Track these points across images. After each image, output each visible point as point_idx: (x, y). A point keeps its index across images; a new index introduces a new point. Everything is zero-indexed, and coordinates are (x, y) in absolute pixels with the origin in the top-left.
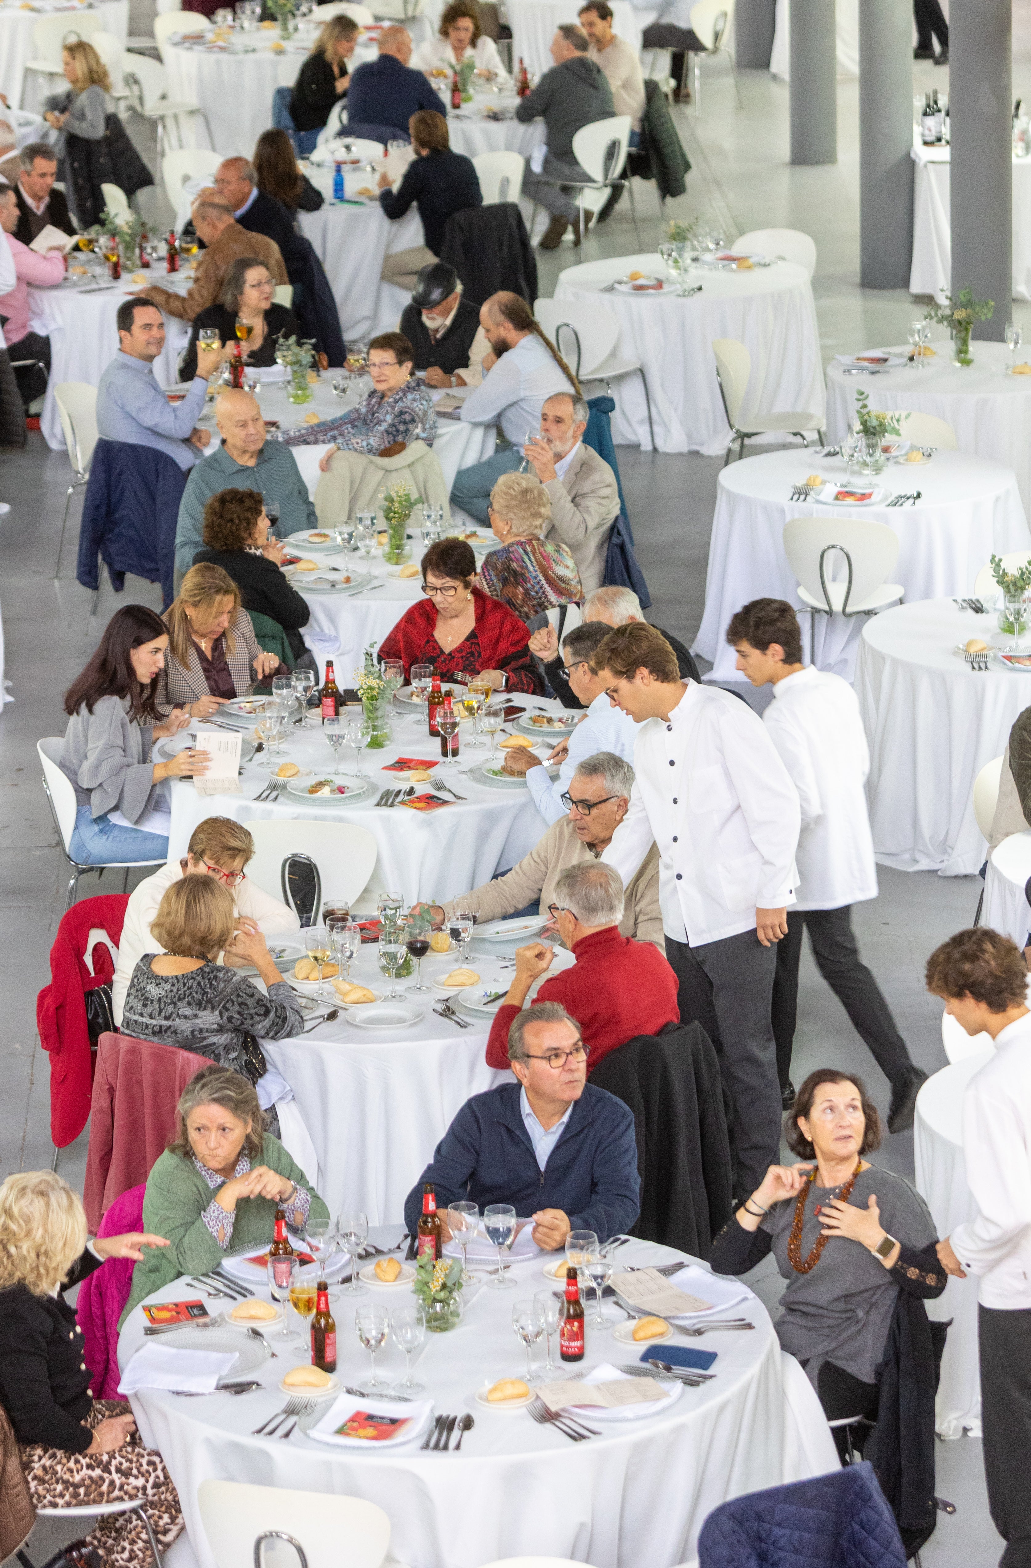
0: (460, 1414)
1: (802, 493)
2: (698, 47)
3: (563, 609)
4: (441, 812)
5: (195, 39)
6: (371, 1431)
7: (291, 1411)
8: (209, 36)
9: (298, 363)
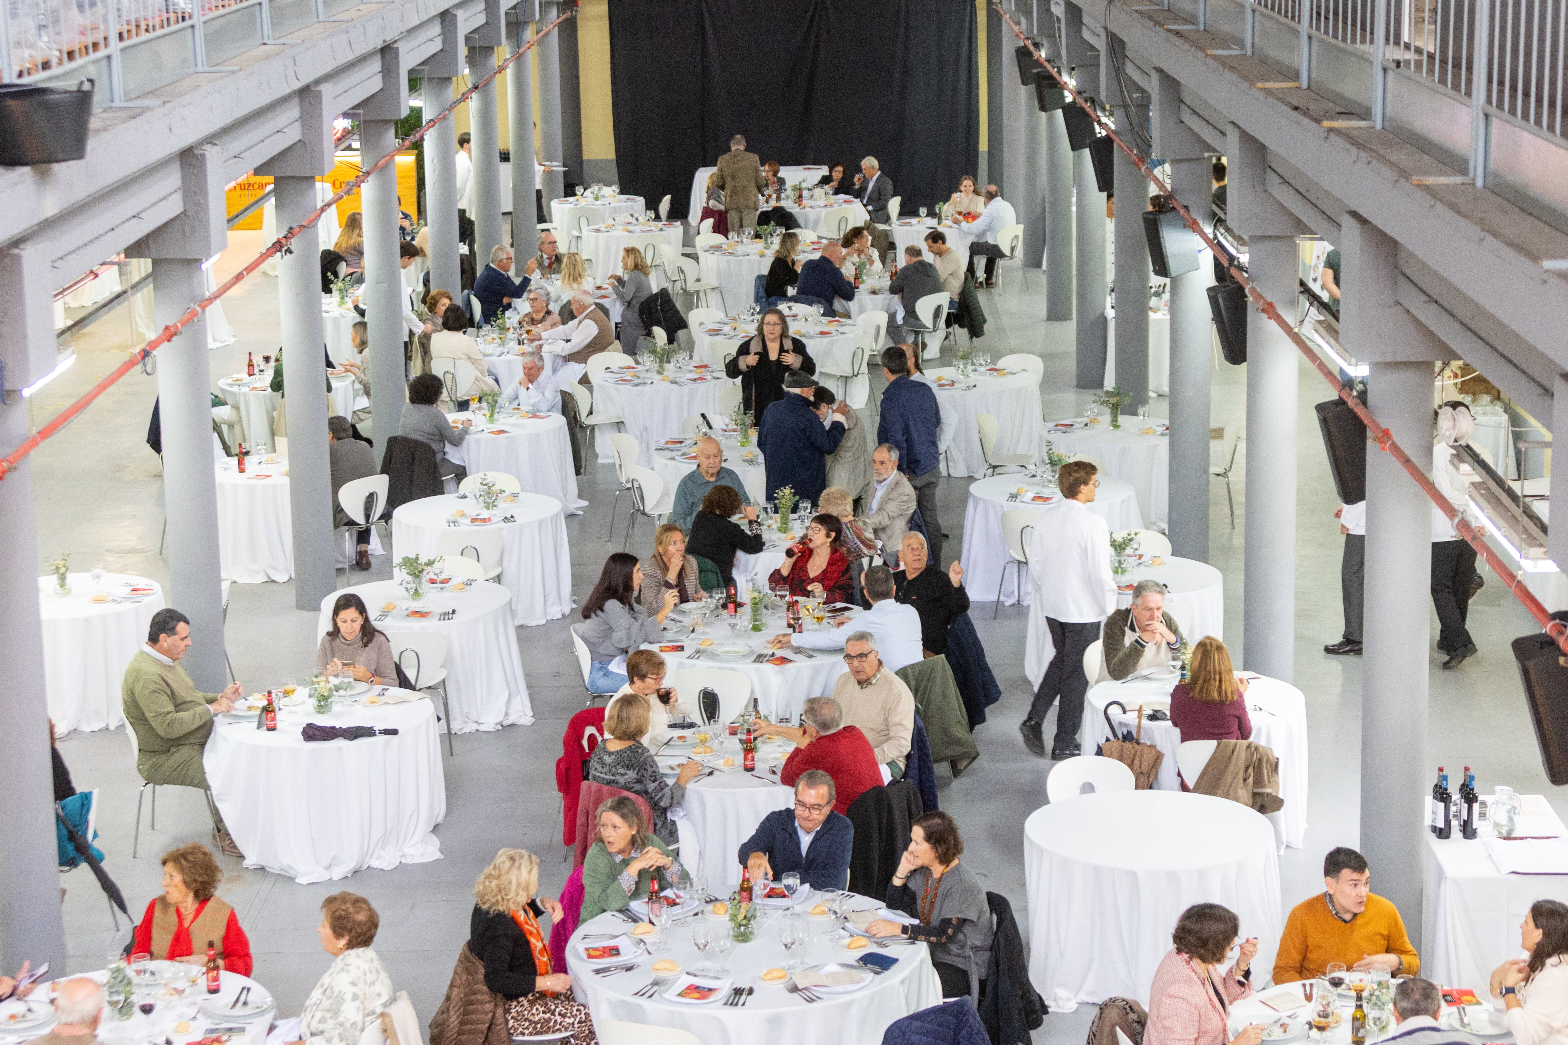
0: (747, 987)
1: (1013, 497)
2: (1002, 255)
3: (871, 558)
4: (789, 666)
5: (717, 248)
6: (697, 995)
7: (655, 983)
8: (725, 247)
9: (743, 424)
